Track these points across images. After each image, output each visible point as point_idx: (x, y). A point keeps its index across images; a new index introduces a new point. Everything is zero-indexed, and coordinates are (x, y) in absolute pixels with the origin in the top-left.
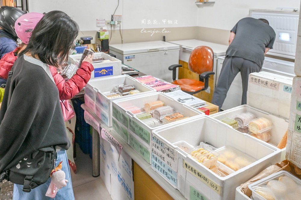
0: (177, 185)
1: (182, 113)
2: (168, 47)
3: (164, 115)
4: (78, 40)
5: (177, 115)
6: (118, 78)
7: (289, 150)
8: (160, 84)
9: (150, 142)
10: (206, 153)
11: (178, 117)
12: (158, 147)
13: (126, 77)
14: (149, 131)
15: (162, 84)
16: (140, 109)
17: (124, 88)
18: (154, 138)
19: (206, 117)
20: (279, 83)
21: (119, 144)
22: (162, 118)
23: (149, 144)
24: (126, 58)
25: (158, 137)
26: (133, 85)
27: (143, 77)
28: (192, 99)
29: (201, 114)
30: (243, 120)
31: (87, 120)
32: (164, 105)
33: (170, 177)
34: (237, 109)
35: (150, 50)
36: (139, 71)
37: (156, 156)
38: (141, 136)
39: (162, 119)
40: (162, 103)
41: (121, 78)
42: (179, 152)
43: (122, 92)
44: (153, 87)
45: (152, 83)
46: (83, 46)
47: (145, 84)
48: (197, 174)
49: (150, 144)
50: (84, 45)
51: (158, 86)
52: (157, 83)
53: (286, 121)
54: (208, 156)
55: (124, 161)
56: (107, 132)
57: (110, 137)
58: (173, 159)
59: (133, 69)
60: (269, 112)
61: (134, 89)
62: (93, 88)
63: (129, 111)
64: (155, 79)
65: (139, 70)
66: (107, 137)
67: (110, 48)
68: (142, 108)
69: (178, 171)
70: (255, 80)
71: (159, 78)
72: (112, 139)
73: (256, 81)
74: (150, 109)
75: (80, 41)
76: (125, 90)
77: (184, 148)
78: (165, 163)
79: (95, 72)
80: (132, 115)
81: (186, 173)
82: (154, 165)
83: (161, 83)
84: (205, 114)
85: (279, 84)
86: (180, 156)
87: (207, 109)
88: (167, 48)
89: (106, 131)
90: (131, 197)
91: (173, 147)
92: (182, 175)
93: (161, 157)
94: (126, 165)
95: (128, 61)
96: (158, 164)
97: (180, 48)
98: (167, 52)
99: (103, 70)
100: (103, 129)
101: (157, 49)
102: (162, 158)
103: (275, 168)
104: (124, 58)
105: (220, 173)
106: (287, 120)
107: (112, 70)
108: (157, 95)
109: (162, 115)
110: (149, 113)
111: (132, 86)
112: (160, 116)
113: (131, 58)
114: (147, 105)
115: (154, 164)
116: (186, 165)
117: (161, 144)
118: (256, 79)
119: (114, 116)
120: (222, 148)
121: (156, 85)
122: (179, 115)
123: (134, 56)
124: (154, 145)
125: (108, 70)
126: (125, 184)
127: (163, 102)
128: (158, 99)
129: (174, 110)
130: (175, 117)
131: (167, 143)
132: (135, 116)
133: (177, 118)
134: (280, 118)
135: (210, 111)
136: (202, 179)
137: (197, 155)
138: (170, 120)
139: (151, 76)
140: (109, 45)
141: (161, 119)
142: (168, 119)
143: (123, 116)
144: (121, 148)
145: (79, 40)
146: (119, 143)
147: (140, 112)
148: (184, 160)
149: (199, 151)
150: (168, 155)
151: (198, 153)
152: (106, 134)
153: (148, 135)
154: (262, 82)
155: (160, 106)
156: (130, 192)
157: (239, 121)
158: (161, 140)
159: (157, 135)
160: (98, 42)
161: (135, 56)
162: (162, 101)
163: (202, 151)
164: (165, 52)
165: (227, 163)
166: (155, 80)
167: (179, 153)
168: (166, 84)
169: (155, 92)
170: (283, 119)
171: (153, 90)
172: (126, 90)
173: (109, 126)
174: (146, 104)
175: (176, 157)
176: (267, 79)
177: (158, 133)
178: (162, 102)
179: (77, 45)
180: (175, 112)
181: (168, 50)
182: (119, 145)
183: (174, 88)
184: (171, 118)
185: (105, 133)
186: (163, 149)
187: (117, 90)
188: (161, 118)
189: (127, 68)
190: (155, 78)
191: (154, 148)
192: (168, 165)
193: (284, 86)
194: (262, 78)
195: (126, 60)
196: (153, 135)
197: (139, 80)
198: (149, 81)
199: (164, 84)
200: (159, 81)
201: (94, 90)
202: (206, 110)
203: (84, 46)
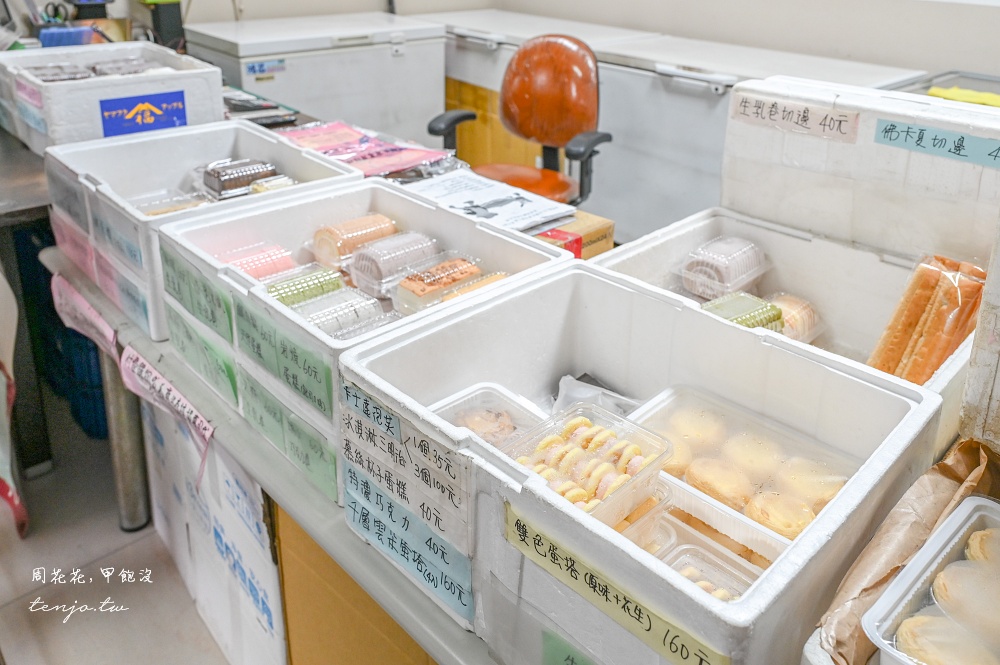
0: (471, 615)
1: (475, 260)
2: (405, 31)
3: (397, 272)
4: (53, 4)
5: (456, 267)
6: (205, 134)
7: (983, 395)
8: (378, 149)
9: (335, 409)
10: (602, 444)
11: (457, 276)
12: (371, 436)
13: (237, 131)
14: (327, 359)
15: (387, 151)
16: (289, 253)
17: (229, 172)
18: (352, 392)
19: (578, 267)
20: (858, 113)
21: (196, 417)
22: (390, 286)
23: (330, 418)
24: (252, 69)
25: (372, 386)
26: (266, 160)
27: (309, 125)
28: (518, 203)
29: (557, 255)
30: (723, 270)
31: (68, 314)
32: (397, 231)
33: (436, 574)
34: (691, 228)
35: (341, 40)
36: (297, 113)
37: (362, 472)
38: (291, 380)
39: (388, 291)
40: (386, 224)
41: (216, 132)
42: (479, 461)
43: (217, 186)
44: (349, 162)
45: (347, 149)
46: (73, 26)
47: (320, 154)
48: (581, 577)
49: (336, 416)
50: (77, 22)
51: (372, 156)
52: (364, 146)
53: (883, 261)
54: (618, 455)
55: (232, 482)
56: (144, 366)
57: (158, 388)
58: (451, 495)
59: (274, 104)
60: (810, 231)
61: (274, 173)
62: (77, 175)
63: (233, 268)
64: (359, 133)
65: (297, 108)
66: (147, 387)
67: (188, 37)
68: (303, 249)
69: (475, 550)
70: (755, 110)
71: (376, 130)
72: (168, 394)
73: (759, 111)
74: (336, 252)
75: (61, 10)
76: (230, 180)
77: (498, 415)
78: (411, 508)
79: (106, 114)
80: (247, 284)
81: (521, 568)
82: (358, 516)
83: (380, 146)
84: (572, 255)
85: (858, 115)
86: (487, 486)
87: (572, 234)
88: (401, 34)
89: (141, 360)
90: (271, 624)
91: (446, 436)
92: (496, 572)
93: (389, 480)
94: (241, 496)
95: (258, 79)
96: (375, 512)
97: (448, 38)
98: (401, 49)
99: (140, 107)
100: (128, 351)
101: (366, 37)
102: (395, 487)
103: (936, 486)
104: (244, 70)
105: (672, 524)
106: (887, 257)
107: (183, 104)
108: (365, 190)
109: (391, 273)
110: (333, 267)
111: (264, 163)
112: (380, 276)
113: (272, 70)
114: (323, 234)
115: (359, 509)
116: (522, 529)
117: (383, 420)
118: (759, 105)
119: (171, 290)
120: (662, 399)
121: (362, 154)
122: (464, 267)
123: (281, 61)
124: (353, 423)
125: (164, 106)
126: (243, 571)
127: (392, 220)
128: (373, 209)
129: (441, 249)
130: (445, 279)
131: (416, 416)
132: (259, 289)
133: (454, 280)
134: (858, 248)
135: (584, 241)
136: (616, 609)
137: (563, 456)
138: (423, 290)
139: (343, 122)
140: (187, 26)
141: (383, 291)
142: (416, 286)
143: (206, 290)
144: (208, 434)
145: (56, 4)
146: (195, 413)
147: (289, 268)
148: (507, 503)
149: (569, 435)
150: (425, 475)
151: (570, 445)
152: (140, 375)
153: (321, 375)
154: (787, 113)
155: (380, 235)
156: (264, 603)
157: (705, 273)
158: (385, 402)
159: (363, 379)
160: (138, 16)
161: (287, 62)
162: (387, 216)
163: (584, 432)
164: (395, 47)
165: (698, 469)
166: (360, 137)
167: (479, 468)
168: (401, 149)
169: (358, 178)
170: (872, 252)
171: (349, 171)
172: (235, 179)
173: (154, 336)
174: (318, 232)
175: (465, 486)
176: (807, 100)
177: (372, 367)
178: (387, 220)
179: (49, 21)
180: (446, 258)
181: (408, 40)
182: (198, 422)
183: (433, 160)
184: (431, 284)
185: (136, 370)
186: (398, 446)
187: (199, 183)
188: (384, 288)
189: (248, 101)
190: (358, 129)
191: (353, 437)
192: (425, 520)
193: (879, 121)
194: (787, 97)
195: (253, 77)
196: (347, 376)
197: (294, 138)
198: (335, 143)
199: (394, 150)
200: (376, 138)
201: (80, 183)
202: (570, 238)
203: (81, 25)
